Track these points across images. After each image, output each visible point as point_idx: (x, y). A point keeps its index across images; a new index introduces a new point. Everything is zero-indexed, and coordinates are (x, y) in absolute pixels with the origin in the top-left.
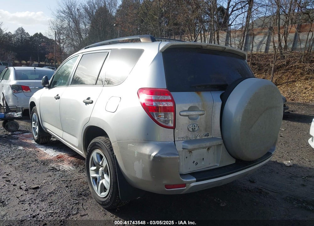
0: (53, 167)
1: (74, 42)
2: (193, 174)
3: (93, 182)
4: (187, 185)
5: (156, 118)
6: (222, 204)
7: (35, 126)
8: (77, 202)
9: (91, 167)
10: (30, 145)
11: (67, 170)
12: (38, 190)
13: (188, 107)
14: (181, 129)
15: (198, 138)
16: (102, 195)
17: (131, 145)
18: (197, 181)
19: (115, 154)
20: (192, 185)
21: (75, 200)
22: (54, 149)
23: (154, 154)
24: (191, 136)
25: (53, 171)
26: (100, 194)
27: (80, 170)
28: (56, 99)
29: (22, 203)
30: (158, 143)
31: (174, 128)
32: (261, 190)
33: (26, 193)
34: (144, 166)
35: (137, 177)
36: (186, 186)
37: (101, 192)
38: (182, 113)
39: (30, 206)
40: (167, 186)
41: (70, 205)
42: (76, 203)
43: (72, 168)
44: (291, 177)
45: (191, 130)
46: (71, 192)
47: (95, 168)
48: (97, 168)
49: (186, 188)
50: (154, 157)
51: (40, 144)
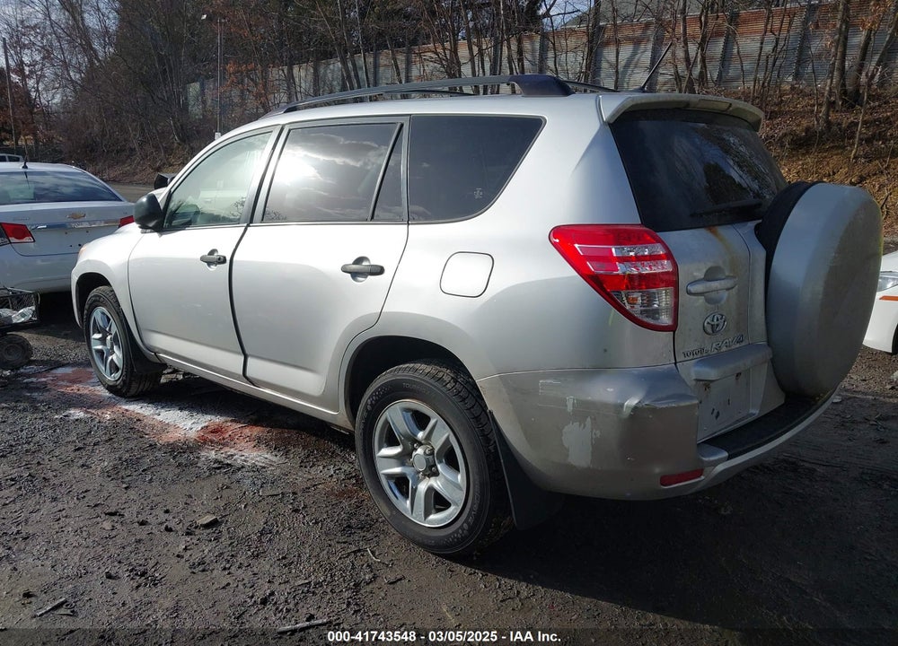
0: (216, 461)
1: (72, 74)
2: (716, 442)
3: (390, 488)
4: (707, 470)
5: (628, 307)
6: (723, 509)
7: (104, 344)
8: (354, 548)
9: (380, 449)
10: (99, 404)
11: (261, 464)
12: (223, 528)
13: (705, 270)
14: (690, 330)
15: (724, 349)
16: (430, 522)
17: (549, 381)
18: (730, 458)
19: (490, 407)
20: (720, 468)
21: (344, 543)
22: (181, 409)
23: (632, 402)
24: (710, 345)
25: (225, 473)
26: (425, 518)
27: (302, 462)
28: (210, 263)
29: (203, 571)
30: (636, 372)
31: (672, 328)
32: (793, 463)
33: (195, 542)
34: (598, 436)
35: (572, 463)
36: (704, 473)
37: (427, 514)
38: (693, 289)
39: (229, 574)
40: (665, 480)
41: (340, 558)
42: (355, 552)
43: (274, 459)
44: (843, 425)
45: (709, 330)
46: (317, 523)
47: (396, 450)
48: (404, 449)
49: (703, 477)
50: (635, 409)
51: (129, 397)
